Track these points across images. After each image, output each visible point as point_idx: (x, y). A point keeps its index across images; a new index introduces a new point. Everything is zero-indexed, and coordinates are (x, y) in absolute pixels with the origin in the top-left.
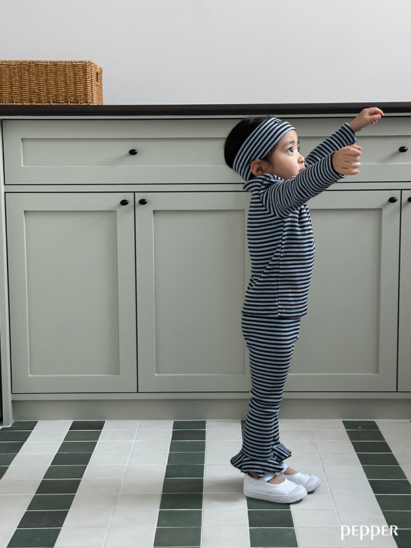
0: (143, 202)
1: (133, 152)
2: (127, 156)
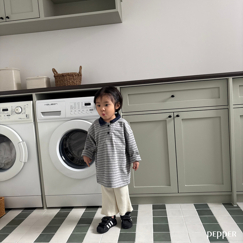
0: (178, 116)
1: (173, 96)
2: (170, 98)
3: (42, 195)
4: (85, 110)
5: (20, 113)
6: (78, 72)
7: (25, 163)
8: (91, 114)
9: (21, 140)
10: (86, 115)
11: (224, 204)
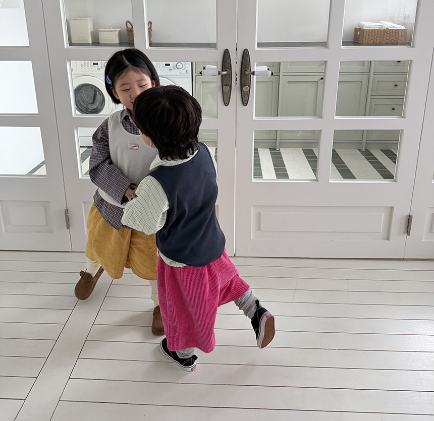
4: (165, 69)
7: (112, 110)
8: (170, 74)
10: (166, 74)
11: (270, 149)
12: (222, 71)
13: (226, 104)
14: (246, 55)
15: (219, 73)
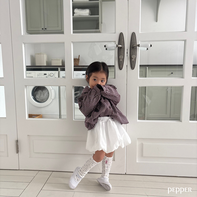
3: (60, 115)
4: (83, 77)
5: (52, 76)
6: (78, 58)
7: (53, 99)
9: (52, 89)
12: (119, 44)
13: (121, 68)
14: (133, 36)
15: (117, 46)
